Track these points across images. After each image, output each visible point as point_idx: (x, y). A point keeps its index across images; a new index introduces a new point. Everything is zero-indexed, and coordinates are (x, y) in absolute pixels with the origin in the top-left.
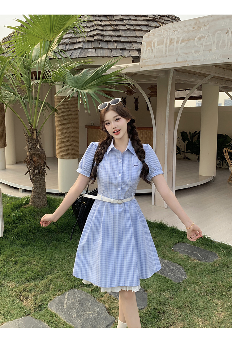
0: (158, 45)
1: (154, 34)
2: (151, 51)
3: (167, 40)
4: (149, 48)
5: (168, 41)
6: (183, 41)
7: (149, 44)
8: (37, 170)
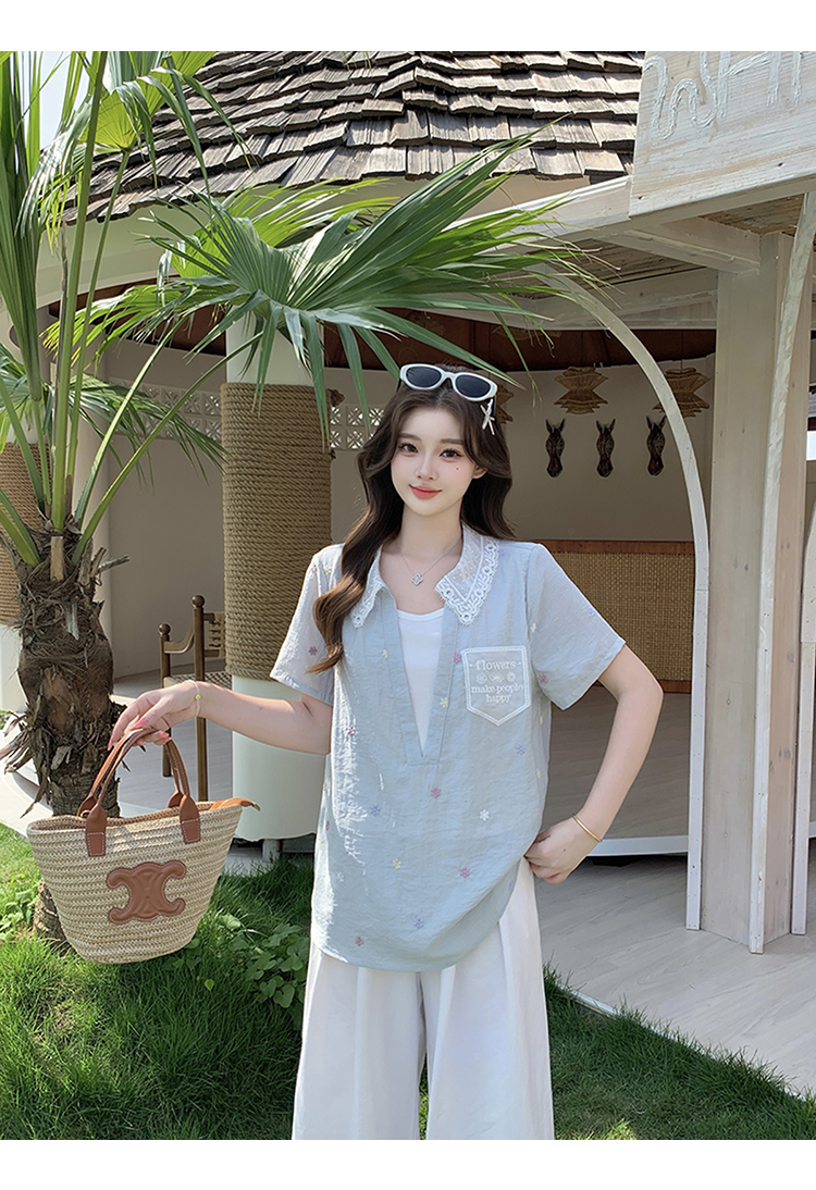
2: (693, 98)
7: (684, 62)
8: (69, 749)
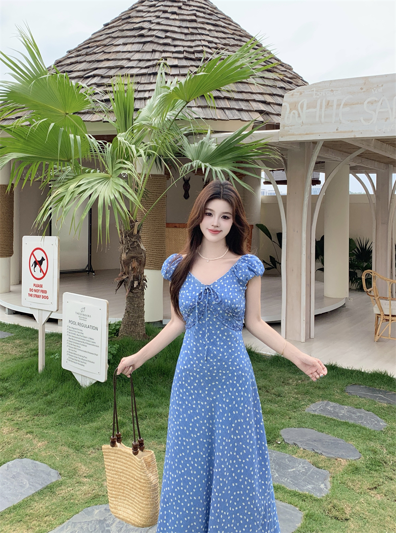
0: (308, 108)
1: (301, 94)
2: (297, 115)
3: (321, 103)
4: (294, 111)
5: (324, 104)
6: (346, 105)
7: (294, 106)
